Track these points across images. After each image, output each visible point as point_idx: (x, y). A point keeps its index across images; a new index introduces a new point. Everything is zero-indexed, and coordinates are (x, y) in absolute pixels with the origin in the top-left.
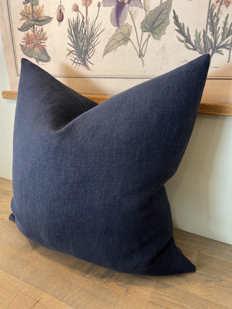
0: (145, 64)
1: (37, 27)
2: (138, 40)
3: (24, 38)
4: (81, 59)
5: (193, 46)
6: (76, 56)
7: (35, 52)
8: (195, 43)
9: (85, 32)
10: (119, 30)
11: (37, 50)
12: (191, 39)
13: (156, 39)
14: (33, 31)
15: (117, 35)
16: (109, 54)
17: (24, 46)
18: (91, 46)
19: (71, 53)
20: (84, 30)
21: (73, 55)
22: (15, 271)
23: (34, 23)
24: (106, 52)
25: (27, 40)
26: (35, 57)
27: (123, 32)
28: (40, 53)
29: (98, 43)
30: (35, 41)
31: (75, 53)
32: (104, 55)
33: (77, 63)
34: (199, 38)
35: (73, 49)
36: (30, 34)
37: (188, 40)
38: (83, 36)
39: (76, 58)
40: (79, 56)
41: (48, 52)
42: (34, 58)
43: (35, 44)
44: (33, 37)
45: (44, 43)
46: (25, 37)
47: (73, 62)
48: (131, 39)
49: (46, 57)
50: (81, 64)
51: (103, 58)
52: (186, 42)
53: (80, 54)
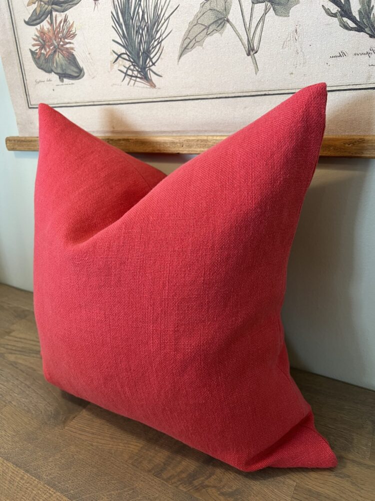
0: (258, 67)
1: (56, 15)
2: (244, 20)
3: (35, 37)
4: (139, 68)
5: (356, 24)
6: (129, 62)
7: (56, 62)
8: (360, 17)
9: (143, 15)
10: (207, 4)
11: (59, 58)
12: (352, 9)
13: (281, 16)
14: (51, 24)
15: (204, 14)
16: (190, 53)
17: (37, 53)
18: (155, 41)
19: (120, 59)
20: (140, 11)
21: (123, 62)
22: (32, 464)
23: (52, 8)
24: (184, 50)
25: (42, 41)
26: (56, 71)
27: (216, 8)
28: (65, 62)
29: (169, 33)
30: (54, 42)
31: (127, 58)
32: (180, 56)
33: (132, 76)
34: (369, 6)
35: (124, 51)
36: (46, 29)
37: (345, 12)
38: (141, 23)
39: (130, 66)
40: (135, 62)
41: (78, 61)
42: (55, 73)
43: (55, 47)
44: (51, 34)
45: (70, 43)
46: (38, 35)
47: (124, 75)
48: (231, 21)
49: (75, 70)
50: (139, 78)
51: (178, 64)
52: (342, 16)
53: (136, 59)
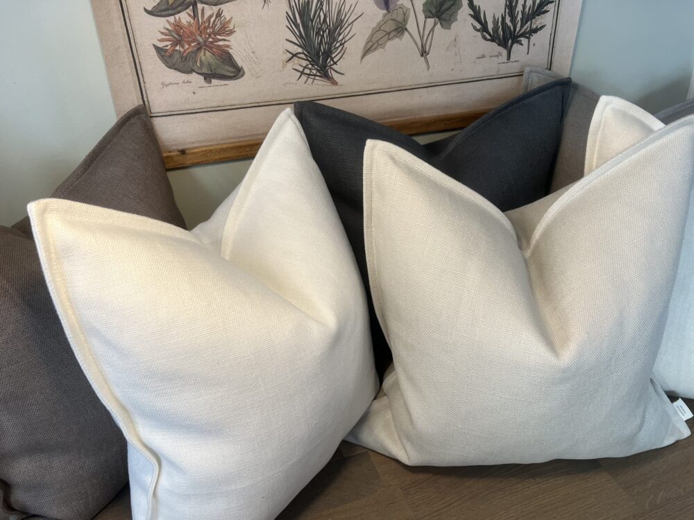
0: (430, 65)
1: (203, 8)
2: (419, 29)
3: (164, 31)
5: (490, 37)
6: (307, 62)
7: (201, 61)
8: (493, 32)
9: (325, 19)
10: (389, 16)
11: (205, 56)
12: (489, 27)
13: (445, 28)
14: (195, 16)
15: (385, 23)
16: (372, 54)
17: (167, 50)
18: (337, 43)
19: (295, 58)
20: (322, 14)
21: (298, 61)
26: (200, 72)
27: (396, 18)
28: (216, 61)
29: (352, 37)
30: (199, 38)
31: (305, 58)
32: (363, 57)
33: (309, 75)
34: (497, 26)
35: (300, 50)
36: (184, 22)
37: (484, 28)
38: (321, 25)
39: (307, 65)
40: (313, 60)
41: (236, 59)
43: (199, 44)
44: (193, 29)
45: (225, 40)
46: (170, 28)
47: (300, 74)
48: (408, 29)
49: (230, 69)
50: (318, 76)
51: (361, 63)
52: (483, 31)
53: (315, 59)
